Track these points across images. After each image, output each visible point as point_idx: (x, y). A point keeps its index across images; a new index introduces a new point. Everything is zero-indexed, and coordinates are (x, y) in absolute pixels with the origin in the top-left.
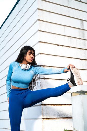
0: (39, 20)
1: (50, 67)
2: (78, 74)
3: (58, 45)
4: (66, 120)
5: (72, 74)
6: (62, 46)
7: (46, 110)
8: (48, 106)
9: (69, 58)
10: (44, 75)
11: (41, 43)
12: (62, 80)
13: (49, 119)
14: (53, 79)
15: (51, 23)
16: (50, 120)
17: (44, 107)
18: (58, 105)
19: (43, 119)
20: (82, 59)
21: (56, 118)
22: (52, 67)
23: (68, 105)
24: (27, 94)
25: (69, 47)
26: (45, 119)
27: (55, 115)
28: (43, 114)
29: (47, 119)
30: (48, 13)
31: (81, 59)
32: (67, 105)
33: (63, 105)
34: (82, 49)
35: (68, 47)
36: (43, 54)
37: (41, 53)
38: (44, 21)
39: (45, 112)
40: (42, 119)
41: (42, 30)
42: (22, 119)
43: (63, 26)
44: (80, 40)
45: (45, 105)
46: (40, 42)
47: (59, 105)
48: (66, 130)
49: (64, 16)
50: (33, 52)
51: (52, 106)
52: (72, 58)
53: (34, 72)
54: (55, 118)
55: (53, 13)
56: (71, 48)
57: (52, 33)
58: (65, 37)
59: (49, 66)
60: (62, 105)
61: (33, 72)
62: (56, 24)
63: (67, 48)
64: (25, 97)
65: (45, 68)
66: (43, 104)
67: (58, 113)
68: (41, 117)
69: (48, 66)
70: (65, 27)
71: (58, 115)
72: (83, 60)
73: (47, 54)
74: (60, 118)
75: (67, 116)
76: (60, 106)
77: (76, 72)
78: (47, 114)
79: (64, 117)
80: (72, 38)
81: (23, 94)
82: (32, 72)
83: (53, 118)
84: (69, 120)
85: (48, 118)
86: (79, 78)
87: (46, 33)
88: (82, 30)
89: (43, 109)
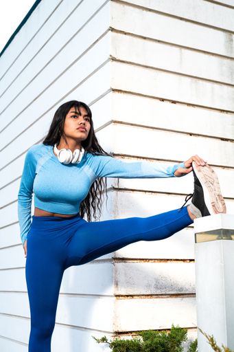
0: (112, 29)
1: (140, 158)
2: (215, 184)
3: (163, 100)
4: (178, 300)
5: (197, 183)
6: (174, 102)
7: (125, 274)
8: (130, 263)
9: (191, 134)
10: (120, 179)
11: (117, 93)
12: (170, 195)
13: (132, 296)
14: (145, 191)
15: (145, 38)
16: (136, 300)
17: (120, 265)
18: (157, 260)
19: (117, 296)
20: (227, 140)
21: (151, 295)
22: (144, 158)
23: (184, 260)
24: (76, 231)
25: (193, 105)
26: (122, 296)
27: (148, 286)
28: (117, 284)
29: (127, 296)
30: (137, 10)
31: (222, 139)
32: (182, 260)
33: (171, 260)
34: (227, 112)
35: (189, 105)
36: (121, 123)
37: (115, 122)
38: (126, 34)
39: (121, 278)
40: (115, 298)
41: (121, 59)
42: (62, 294)
43: (177, 49)
44: (223, 86)
45: (123, 260)
46: (114, 90)
47: (161, 260)
48: (175, 327)
49: (181, 19)
50: (83, 112)
51: (143, 264)
52: (199, 135)
53: (94, 171)
54: (148, 295)
55: (150, 10)
56: (197, 108)
57: (147, 67)
58: (183, 78)
59: (138, 157)
60: (168, 260)
61: (91, 170)
62: (159, 41)
63: (186, 106)
64: (70, 239)
65: (126, 160)
66: (117, 257)
67: (157, 280)
68: (112, 290)
69: (133, 157)
70: (183, 50)
71: (157, 288)
72: (229, 142)
73: (132, 125)
74: (162, 295)
75: (181, 289)
76: (162, 264)
77: (209, 179)
78: (129, 283)
79: (173, 293)
80: (201, 82)
81: (66, 230)
82: (88, 172)
83: (143, 295)
84: (186, 300)
85: (131, 294)
86: (218, 193)
87: (132, 66)
88: (229, 61)
89: (116, 271)
